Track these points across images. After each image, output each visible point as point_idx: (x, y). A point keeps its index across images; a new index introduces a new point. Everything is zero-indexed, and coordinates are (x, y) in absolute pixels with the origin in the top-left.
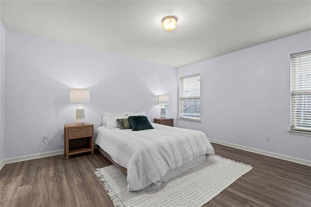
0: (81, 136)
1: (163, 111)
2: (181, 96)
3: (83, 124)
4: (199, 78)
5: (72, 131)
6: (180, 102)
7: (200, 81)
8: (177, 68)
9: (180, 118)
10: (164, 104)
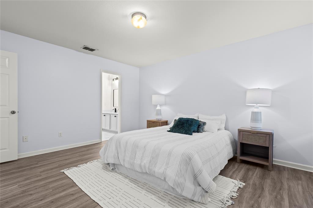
5: (149, 123)
10: (258, 105)
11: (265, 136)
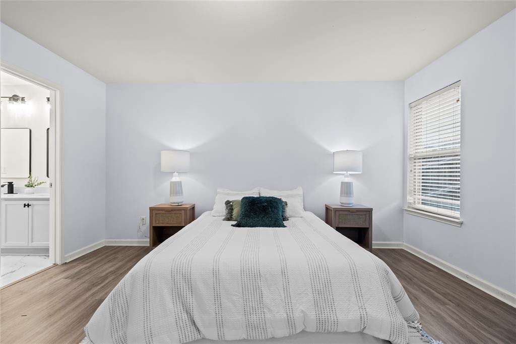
0: (167, 223)
1: (346, 189)
2: (411, 151)
3: (177, 205)
4: (456, 93)
5: (156, 214)
6: (410, 166)
7: (459, 103)
8: (401, 83)
9: (409, 207)
10: (349, 173)
11: (364, 214)
